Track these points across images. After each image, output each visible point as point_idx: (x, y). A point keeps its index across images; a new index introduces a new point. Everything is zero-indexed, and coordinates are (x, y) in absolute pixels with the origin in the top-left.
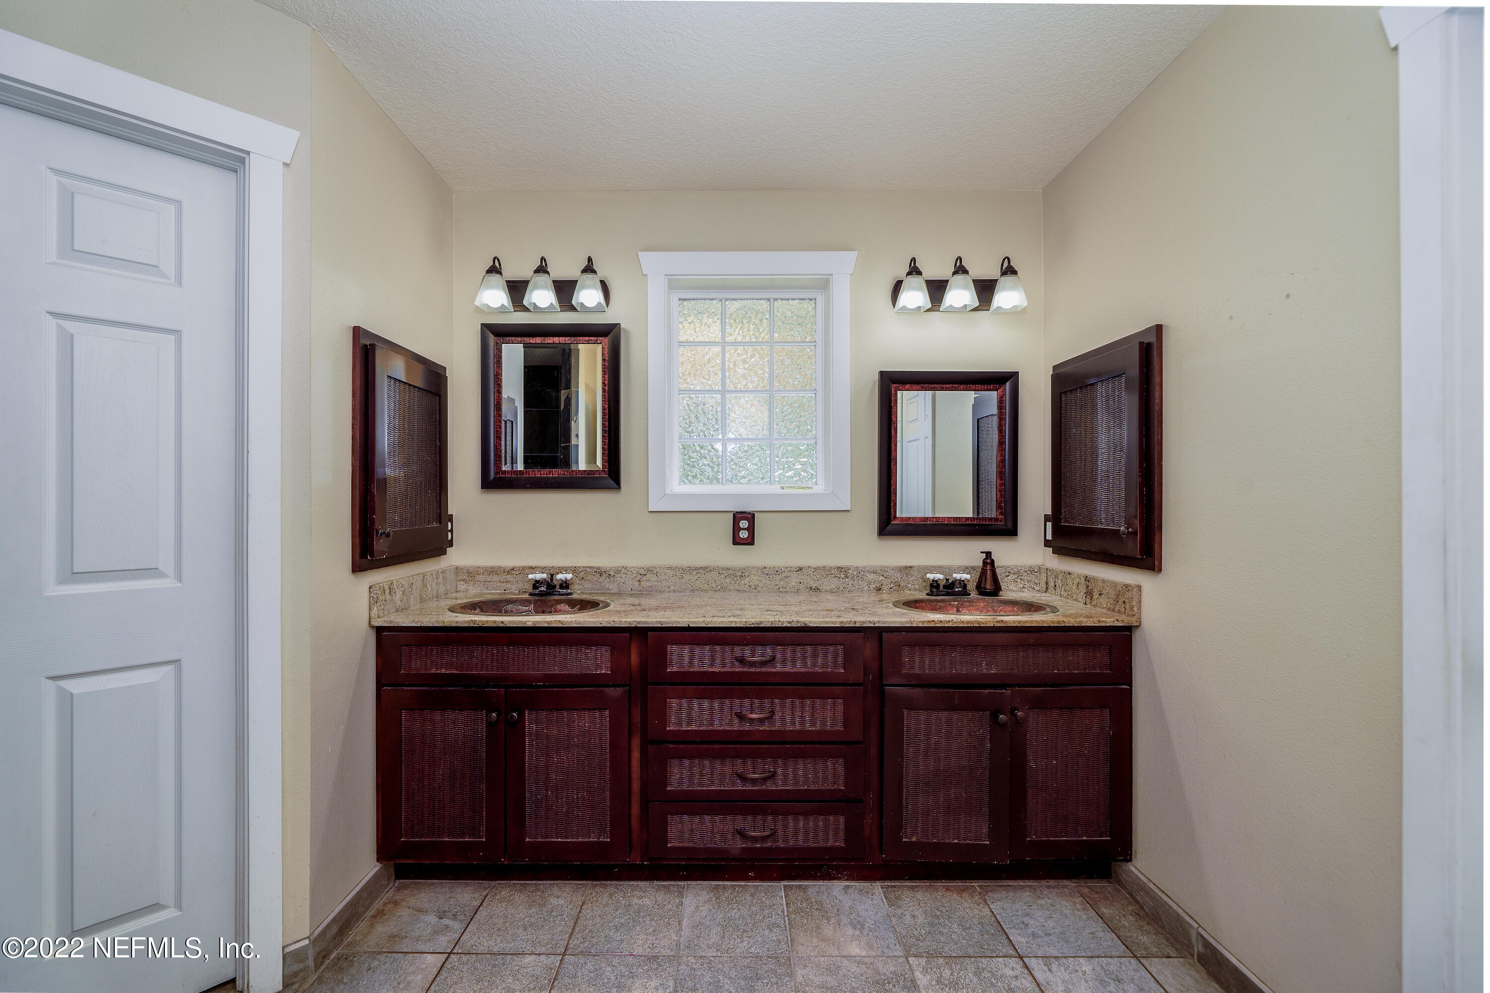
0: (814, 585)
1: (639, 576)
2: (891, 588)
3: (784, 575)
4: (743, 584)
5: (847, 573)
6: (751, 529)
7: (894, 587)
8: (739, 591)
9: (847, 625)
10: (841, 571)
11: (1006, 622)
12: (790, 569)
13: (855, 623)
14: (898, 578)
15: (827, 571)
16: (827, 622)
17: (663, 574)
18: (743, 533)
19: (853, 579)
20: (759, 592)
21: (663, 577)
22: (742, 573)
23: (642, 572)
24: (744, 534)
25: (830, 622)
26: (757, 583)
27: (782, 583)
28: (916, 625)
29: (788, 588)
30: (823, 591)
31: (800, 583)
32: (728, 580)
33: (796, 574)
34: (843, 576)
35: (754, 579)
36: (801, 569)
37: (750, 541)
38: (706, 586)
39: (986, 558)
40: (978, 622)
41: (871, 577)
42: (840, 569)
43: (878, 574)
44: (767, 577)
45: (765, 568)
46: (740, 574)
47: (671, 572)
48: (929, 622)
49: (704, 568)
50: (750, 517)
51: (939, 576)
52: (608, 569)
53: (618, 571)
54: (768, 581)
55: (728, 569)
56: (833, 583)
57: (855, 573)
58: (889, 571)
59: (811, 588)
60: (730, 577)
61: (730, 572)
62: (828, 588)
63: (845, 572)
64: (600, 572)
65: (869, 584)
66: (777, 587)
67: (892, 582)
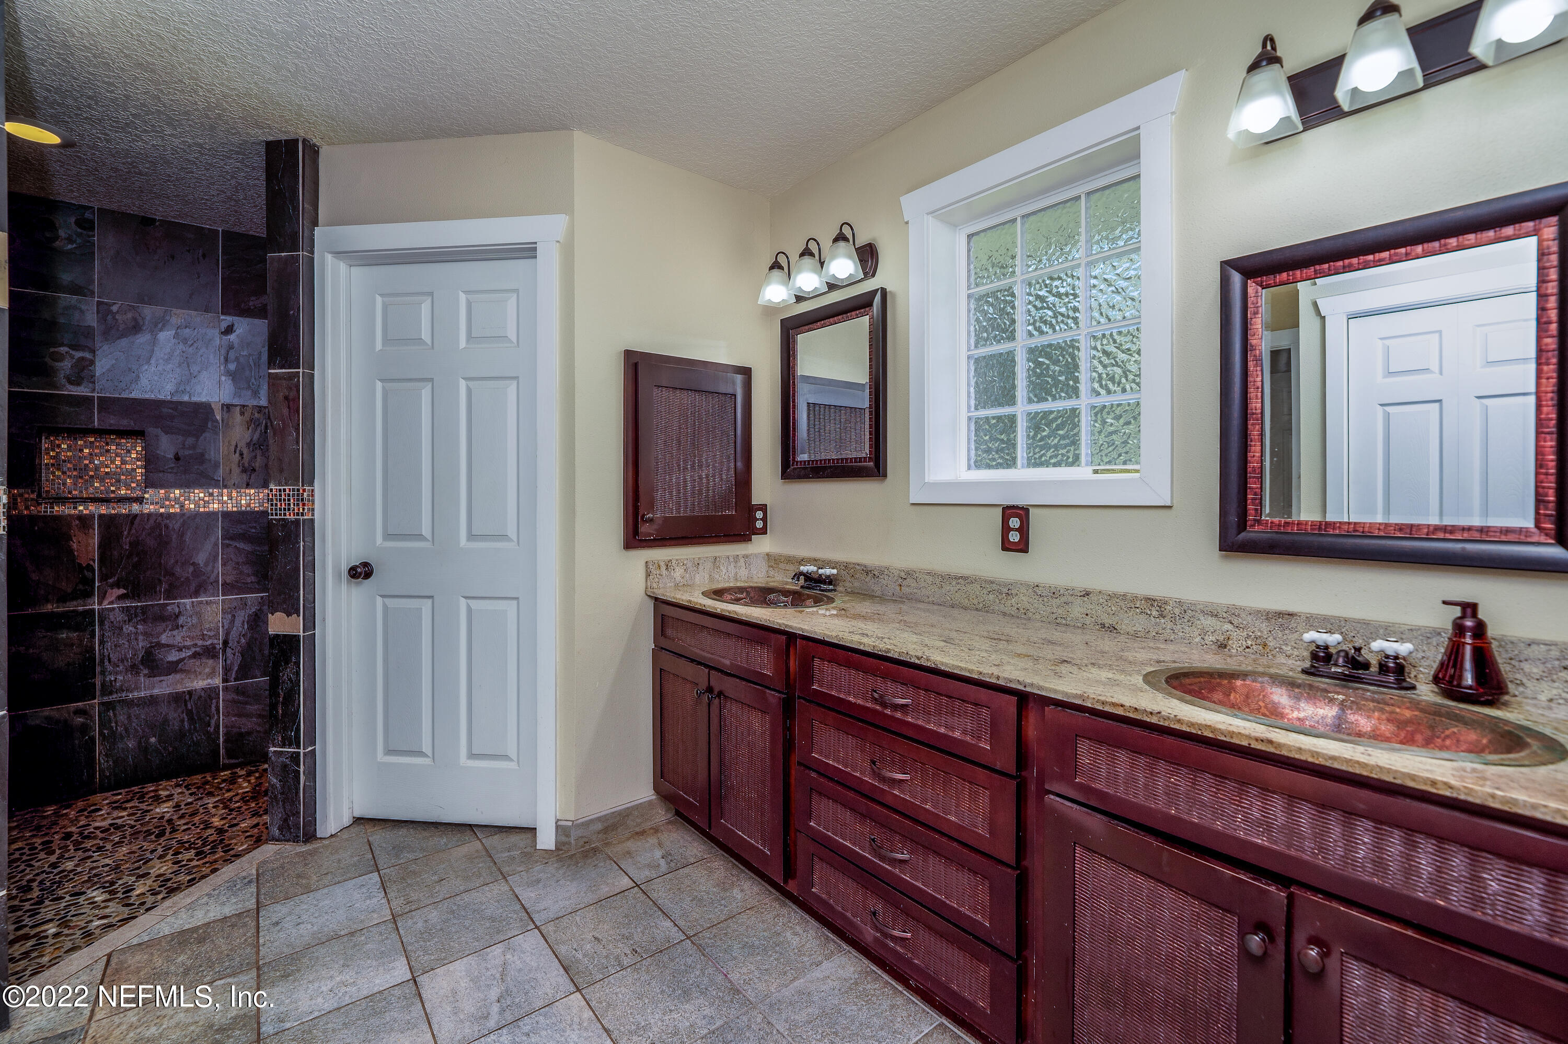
0: (1108, 621)
1: (900, 580)
2: (1248, 647)
3: (1063, 599)
4: (1010, 605)
5: (1163, 609)
6: (1024, 530)
7: (1254, 647)
8: (1004, 614)
9: (988, 680)
10: (1152, 605)
11: (1279, 746)
12: (1071, 591)
13: (998, 678)
14: (1261, 632)
15: (1129, 602)
16: (961, 669)
17: (922, 580)
18: (1014, 535)
19: (1173, 619)
20: (1029, 619)
21: (923, 584)
22: (1006, 590)
23: (903, 574)
24: (1014, 537)
25: (965, 669)
26: (1028, 606)
27: (1060, 611)
28: (1090, 706)
29: (1068, 619)
30: (1122, 632)
31: (1087, 615)
32: (991, 597)
33: (1079, 600)
34: (1155, 613)
35: (1024, 599)
36: (1087, 594)
37: (1023, 547)
38: (967, 601)
39: (1463, 617)
40: (1213, 730)
41: (1209, 622)
42: (1150, 600)
43: (1221, 619)
44: (1040, 599)
45: (1037, 586)
46: (1005, 590)
47: (929, 579)
48: (1114, 705)
49: (965, 578)
50: (1022, 512)
51: (1333, 639)
52: (873, 568)
53: (882, 573)
54: (1041, 606)
55: (992, 582)
56: (1139, 623)
57: (1177, 611)
58: (1243, 615)
59: (1103, 626)
60: (993, 594)
61: (994, 586)
62: (1131, 629)
63: (1160, 607)
64: (867, 571)
65: (1204, 633)
66: (1054, 616)
67: (1248, 637)
